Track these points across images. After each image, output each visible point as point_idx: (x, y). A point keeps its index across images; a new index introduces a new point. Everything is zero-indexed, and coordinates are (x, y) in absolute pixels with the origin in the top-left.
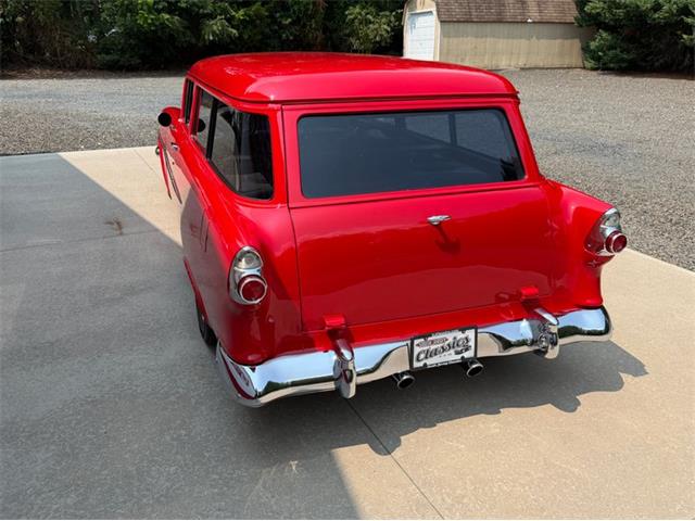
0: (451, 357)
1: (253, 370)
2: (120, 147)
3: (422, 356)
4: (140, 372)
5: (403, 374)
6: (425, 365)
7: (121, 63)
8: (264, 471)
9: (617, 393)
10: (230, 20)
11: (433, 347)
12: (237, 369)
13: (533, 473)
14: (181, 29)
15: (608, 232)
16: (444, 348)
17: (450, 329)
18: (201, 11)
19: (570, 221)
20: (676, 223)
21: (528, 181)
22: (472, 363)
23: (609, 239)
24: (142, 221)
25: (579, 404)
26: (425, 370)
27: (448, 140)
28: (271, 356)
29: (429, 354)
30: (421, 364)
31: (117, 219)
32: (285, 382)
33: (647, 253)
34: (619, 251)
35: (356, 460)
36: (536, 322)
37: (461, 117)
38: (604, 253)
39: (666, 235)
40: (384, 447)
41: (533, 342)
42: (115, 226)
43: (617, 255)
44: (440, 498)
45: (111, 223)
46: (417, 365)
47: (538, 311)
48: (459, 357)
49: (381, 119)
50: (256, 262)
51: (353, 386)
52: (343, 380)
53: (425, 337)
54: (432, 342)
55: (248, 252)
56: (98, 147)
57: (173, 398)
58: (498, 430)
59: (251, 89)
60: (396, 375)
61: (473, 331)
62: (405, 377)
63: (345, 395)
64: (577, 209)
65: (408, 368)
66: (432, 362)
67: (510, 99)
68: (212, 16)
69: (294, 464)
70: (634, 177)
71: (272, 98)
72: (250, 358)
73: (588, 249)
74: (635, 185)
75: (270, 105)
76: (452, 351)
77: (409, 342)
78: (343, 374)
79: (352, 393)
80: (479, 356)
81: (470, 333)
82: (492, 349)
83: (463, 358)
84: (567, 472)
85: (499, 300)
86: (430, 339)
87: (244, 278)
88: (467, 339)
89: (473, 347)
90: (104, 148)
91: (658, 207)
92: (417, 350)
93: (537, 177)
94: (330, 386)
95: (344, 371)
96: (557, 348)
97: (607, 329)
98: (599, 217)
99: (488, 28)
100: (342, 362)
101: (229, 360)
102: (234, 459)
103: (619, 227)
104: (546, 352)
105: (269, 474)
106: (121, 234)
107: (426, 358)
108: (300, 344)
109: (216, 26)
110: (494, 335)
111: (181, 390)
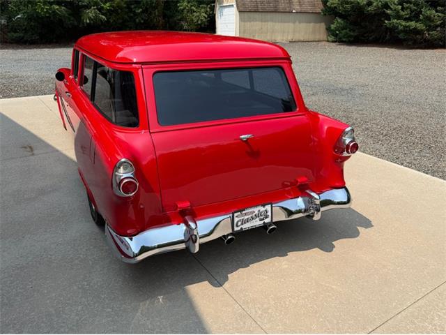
0: (257, 223)
1: (131, 239)
2: (28, 96)
3: (240, 223)
4: (52, 246)
5: (228, 235)
6: (242, 228)
7: (25, 39)
8: (141, 304)
9: (356, 239)
10: (100, 9)
11: (246, 217)
12: (120, 240)
13: (308, 290)
14: (67, 15)
15: (347, 141)
16: (252, 218)
17: (256, 206)
18: (80, 3)
19: (324, 136)
20: (386, 135)
21: (299, 112)
22: (270, 226)
23: (348, 146)
24: (47, 146)
25: (334, 247)
26: (242, 232)
27: (249, 87)
28: (143, 229)
29: (244, 222)
30: (239, 228)
31: (29, 145)
32: (153, 245)
33: (369, 154)
34: (354, 153)
35: (201, 292)
36: (307, 199)
37: (256, 73)
38: (345, 154)
39: (380, 142)
40: (218, 282)
41: (306, 211)
42: (28, 149)
43: (353, 155)
44: (254, 311)
45: (25, 148)
46: (236, 229)
47: (308, 191)
48: (262, 222)
49: (205, 74)
50: (130, 169)
51: (197, 245)
52: (191, 241)
53: (241, 211)
54: (245, 214)
55: (125, 162)
56: (12, 96)
57: (77, 262)
58: (286, 266)
59: (120, 55)
60: (224, 236)
61: (270, 205)
62: (229, 237)
63: (192, 252)
64: (328, 128)
65: (231, 231)
66: (246, 226)
67: (285, 61)
68: (87, 7)
69: (160, 298)
70: (360, 108)
71: (135, 60)
72: (128, 232)
73: (336, 152)
74: (361, 112)
75: (134, 65)
76: (258, 219)
77: (231, 215)
78: (191, 237)
79: (197, 249)
80: (274, 221)
81: (268, 207)
82: (281, 217)
83: (264, 223)
84: (329, 289)
85: (284, 186)
86: (244, 212)
87: (123, 179)
88: (266, 211)
89: (270, 216)
90: (16, 97)
91: (374, 126)
92: (236, 220)
93: (304, 109)
94: (183, 246)
95: (191, 236)
96: (320, 213)
97: (349, 200)
98: (341, 133)
99: (269, 16)
100: (189, 230)
101: (114, 234)
102: (121, 298)
103: (354, 138)
104: (313, 216)
105: (144, 306)
106: (33, 154)
107: (242, 224)
108: (161, 220)
109: (91, 13)
110: (282, 207)
111: (81, 256)
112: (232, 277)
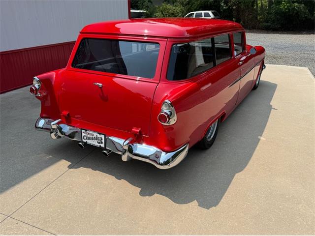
0: (95, 143)
3: (85, 138)
6: (87, 142)
7: (271, 27)
8: (43, 154)
11: (89, 136)
17: (95, 131)
21: (154, 80)
30: (85, 141)
40: (73, 166)
46: (84, 140)
48: (99, 145)
53: (86, 130)
54: (88, 134)
65: (81, 140)
69: (51, 156)
76: (96, 141)
77: (80, 129)
80: (107, 148)
81: (103, 136)
83: (100, 146)
86: (87, 132)
88: (101, 138)
89: (104, 143)
92: (83, 134)
107: (87, 139)
112: (82, 169)
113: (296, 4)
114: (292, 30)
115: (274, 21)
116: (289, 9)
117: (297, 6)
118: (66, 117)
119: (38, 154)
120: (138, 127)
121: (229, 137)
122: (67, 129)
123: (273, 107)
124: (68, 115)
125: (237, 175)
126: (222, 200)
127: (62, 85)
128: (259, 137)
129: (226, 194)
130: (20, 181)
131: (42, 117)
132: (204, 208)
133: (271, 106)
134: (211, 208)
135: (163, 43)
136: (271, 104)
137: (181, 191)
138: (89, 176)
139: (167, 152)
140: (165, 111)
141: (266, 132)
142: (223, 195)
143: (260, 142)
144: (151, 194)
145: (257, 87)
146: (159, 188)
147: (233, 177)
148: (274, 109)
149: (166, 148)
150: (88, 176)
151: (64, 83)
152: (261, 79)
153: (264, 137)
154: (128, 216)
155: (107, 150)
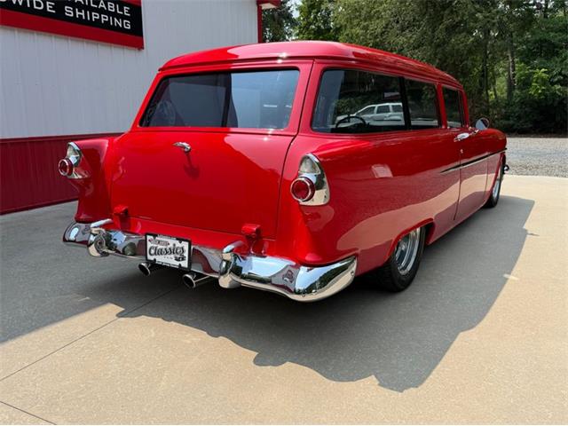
3: (153, 251)
6: (155, 260)
11: (159, 247)
16: (166, 250)
17: (171, 236)
46: (149, 257)
48: (177, 263)
53: (154, 236)
54: (159, 242)
55: (70, 145)
61: (187, 243)
65: (145, 258)
66: (161, 259)
69: (88, 298)
76: (172, 256)
81: (185, 245)
83: (180, 265)
86: (157, 238)
88: (182, 248)
89: (187, 258)
92: (149, 245)
107: (155, 253)
112: (143, 318)
113: (558, 87)
114: (554, 133)
115: (519, 118)
116: (546, 96)
117: (559, 90)
118: (121, 217)
119: (65, 294)
120: (253, 222)
121: (444, 274)
122: (120, 238)
123: (529, 232)
124: (126, 212)
125: (461, 334)
126: (431, 376)
127: (120, 163)
128: (506, 276)
129: (439, 366)
130: (19, 335)
131: (78, 220)
132: (392, 389)
133: (526, 230)
134: (405, 391)
135: (305, 67)
136: (525, 227)
137: (342, 358)
138: (155, 330)
139: (311, 266)
140: (305, 175)
141: (517, 268)
142: (434, 367)
143: (509, 281)
144: (277, 363)
145: (496, 203)
146: (296, 353)
147: (454, 338)
148: (532, 234)
149: (308, 258)
150: (152, 331)
151: (123, 158)
152: (501, 194)
153: (516, 276)
154: (225, 399)
155: (192, 273)
